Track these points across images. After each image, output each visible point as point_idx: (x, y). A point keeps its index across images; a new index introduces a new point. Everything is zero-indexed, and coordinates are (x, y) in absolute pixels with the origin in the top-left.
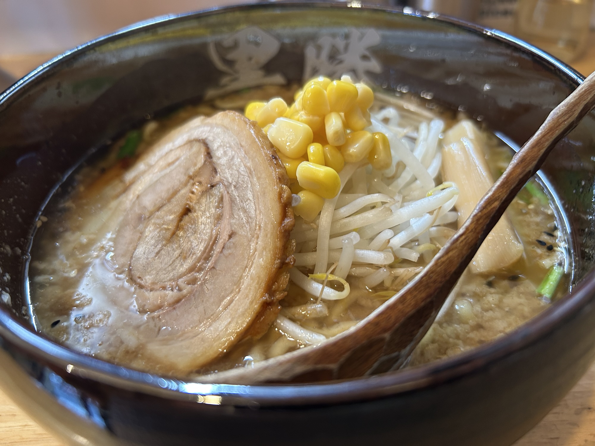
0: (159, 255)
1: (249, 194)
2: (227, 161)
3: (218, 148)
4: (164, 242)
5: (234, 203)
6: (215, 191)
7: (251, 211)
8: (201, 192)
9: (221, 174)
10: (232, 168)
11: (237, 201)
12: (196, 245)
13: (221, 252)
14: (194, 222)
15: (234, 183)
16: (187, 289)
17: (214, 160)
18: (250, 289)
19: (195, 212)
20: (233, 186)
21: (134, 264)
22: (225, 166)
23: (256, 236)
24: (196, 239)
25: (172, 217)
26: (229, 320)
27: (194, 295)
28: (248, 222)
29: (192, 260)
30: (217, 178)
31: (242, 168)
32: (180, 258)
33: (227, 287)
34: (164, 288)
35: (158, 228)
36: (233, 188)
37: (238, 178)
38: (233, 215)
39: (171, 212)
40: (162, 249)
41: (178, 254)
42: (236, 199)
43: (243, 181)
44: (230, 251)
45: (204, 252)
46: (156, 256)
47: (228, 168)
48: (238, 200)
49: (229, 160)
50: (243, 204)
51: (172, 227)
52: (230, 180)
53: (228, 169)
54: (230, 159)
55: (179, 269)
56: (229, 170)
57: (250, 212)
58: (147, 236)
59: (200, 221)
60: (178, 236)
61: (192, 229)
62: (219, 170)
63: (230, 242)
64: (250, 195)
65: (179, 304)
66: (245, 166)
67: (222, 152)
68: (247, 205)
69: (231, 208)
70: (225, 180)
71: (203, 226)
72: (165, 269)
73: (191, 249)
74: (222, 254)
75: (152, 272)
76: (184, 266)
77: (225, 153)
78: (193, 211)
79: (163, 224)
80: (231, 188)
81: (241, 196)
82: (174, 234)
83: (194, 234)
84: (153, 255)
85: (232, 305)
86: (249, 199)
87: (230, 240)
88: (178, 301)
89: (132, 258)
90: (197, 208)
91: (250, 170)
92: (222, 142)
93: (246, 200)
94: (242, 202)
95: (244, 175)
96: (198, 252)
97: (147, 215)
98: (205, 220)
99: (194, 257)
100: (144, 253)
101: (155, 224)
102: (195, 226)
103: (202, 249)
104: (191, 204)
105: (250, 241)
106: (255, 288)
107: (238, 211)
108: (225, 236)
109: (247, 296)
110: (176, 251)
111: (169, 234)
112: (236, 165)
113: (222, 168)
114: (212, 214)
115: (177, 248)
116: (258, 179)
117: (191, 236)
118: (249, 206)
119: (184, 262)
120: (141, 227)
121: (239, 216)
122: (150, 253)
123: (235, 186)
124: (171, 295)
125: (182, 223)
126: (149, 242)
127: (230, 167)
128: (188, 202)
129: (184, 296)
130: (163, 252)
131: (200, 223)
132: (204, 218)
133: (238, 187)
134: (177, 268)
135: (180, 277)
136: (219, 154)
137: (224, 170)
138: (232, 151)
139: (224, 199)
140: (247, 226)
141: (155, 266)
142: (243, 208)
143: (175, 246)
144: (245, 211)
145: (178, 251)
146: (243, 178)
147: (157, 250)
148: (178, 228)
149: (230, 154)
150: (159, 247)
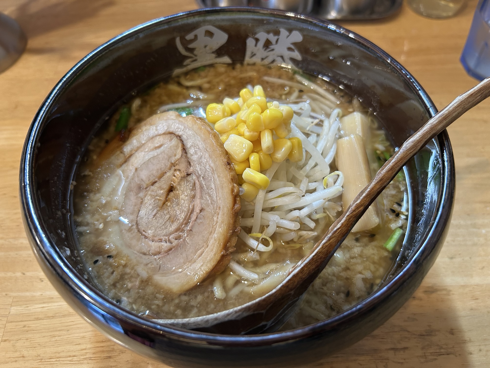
0: (155, 217)
2: (197, 158)
3: (190, 146)
4: (158, 209)
5: (203, 189)
6: (189, 178)
7: (214, 197)
8: (181, 177)
9: (194, 167)
10: (201, 165)
11: (204, 188)
12: (179, 213)
13: (195, 220)
14: (177, 197)
15: (202, 175)
16: (175, 242)
17: (189, 155)
18: (214, 246)
19: (177, 190)
20: (202, 177)
21: (139, 221)
22: (196, 161)
23: (217, 213)
24: (179, 209)
25: (162, 192)
26: (202, 264)
27: (180, 246)
28: (212, 203)
29: (177, 224)
30: (191, 169)
31: (208, 167)
32: (169, 221)
33: (200, 243)
34: (161, 240)
35: (153, 198)
36: (202, 179)
37: (205, 172)
38: (202, 197)
39: (160, 188)
40: (157, 213)
41: (168, 218)
42: (204, 186)
43: (208, 175)
44: (201, 221)
45: (185, 219)
46: (153, 218)
49: (198, 158)
50: (209, 190)
51: (163, 199)
52: (200, 173)
55: (170, 229)
56: (199, 166)
58: (146, 203)
59: (181, 197)
60: (167, 205)
62: (192, 164)
63: (201, 215)
64: (213, 186)
65: (171, 252)
66: (210, 166)
67: (193, 151)
68: (211, 192)
69: (201, 191)
70: (196, 172)
71: (183, 201)
72: (160, 227)
73: (176, 216)
74: (196, 222)
75: (152, 228)
76: (173, 227)
77: (196, 153)
78: (176, 190)
79: (156, 196)
81: (207, 185)
82: (164, 203)
83: (178, 205)
84: (152, 216)
85: (203, 254)
86: (213, 189)
87: (201, 214)
88: (170, 249)
89: (137, 216)
90: (178, 188)
91: (213, 169)
92: (193, 143)
93: (210, 189)
95: (209, 172)
96: (181, 219)
97: (145, 186)
98: (184, 197)
99: (178, 222)
100: (146, 215)
101: (151, 195)
102: (178, 200)
103: (183, 217)
104: (174, 185)
105: (213, 216)
106: (217, 246)
107: (206, 195)
108: (197, 210)
109: (212, 250)
110: (166, 216)
111: (161, 203)
112: (203, 163)
113: (194, 163)
114: (188, 194)
116: (219, 176)
117: (176, 207)
118: (212, 193)
119: (172, 224)
120: (141, 195)
121: (206, 198)
122: (150, 215)
123: (203, 178)
124: (165, 246)
125: (169, 197)
126: (148, 207)
127: (200, 164)
128: (172, 182)
129: (174, 247)
130: (158, 215)
131: (181, 199)
132: (183, 195)
133: (205, 179)
134: (168, 227)
135: (170, 234)
136: (191, 152)
137: (196, 165)
138: (200, 152)
139: (196, 185)
140: (211, 206)
141: (154, 224)
142: (208, 193)
143: (165, 212)
144: (210, 196)
145: (168, 216)
146: (208, 173)
147: (154, 214)
148: (166, 200)
149: (199, 154)
150: (155, 211)
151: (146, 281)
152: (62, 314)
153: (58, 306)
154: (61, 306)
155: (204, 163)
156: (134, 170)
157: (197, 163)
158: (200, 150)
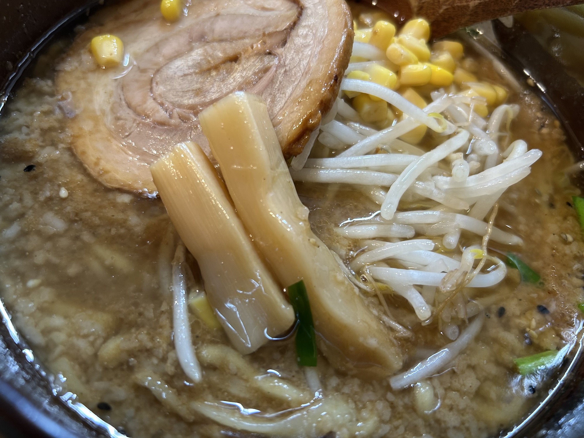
1: (289, 90)
47: (296, 51)
48: (277, 85)
53: (295, 52)
54: (304, 45)
57: (276, 106)
61: (224, 77)
80: (282, 70)
94: (279, 90)
115: (201, 82)
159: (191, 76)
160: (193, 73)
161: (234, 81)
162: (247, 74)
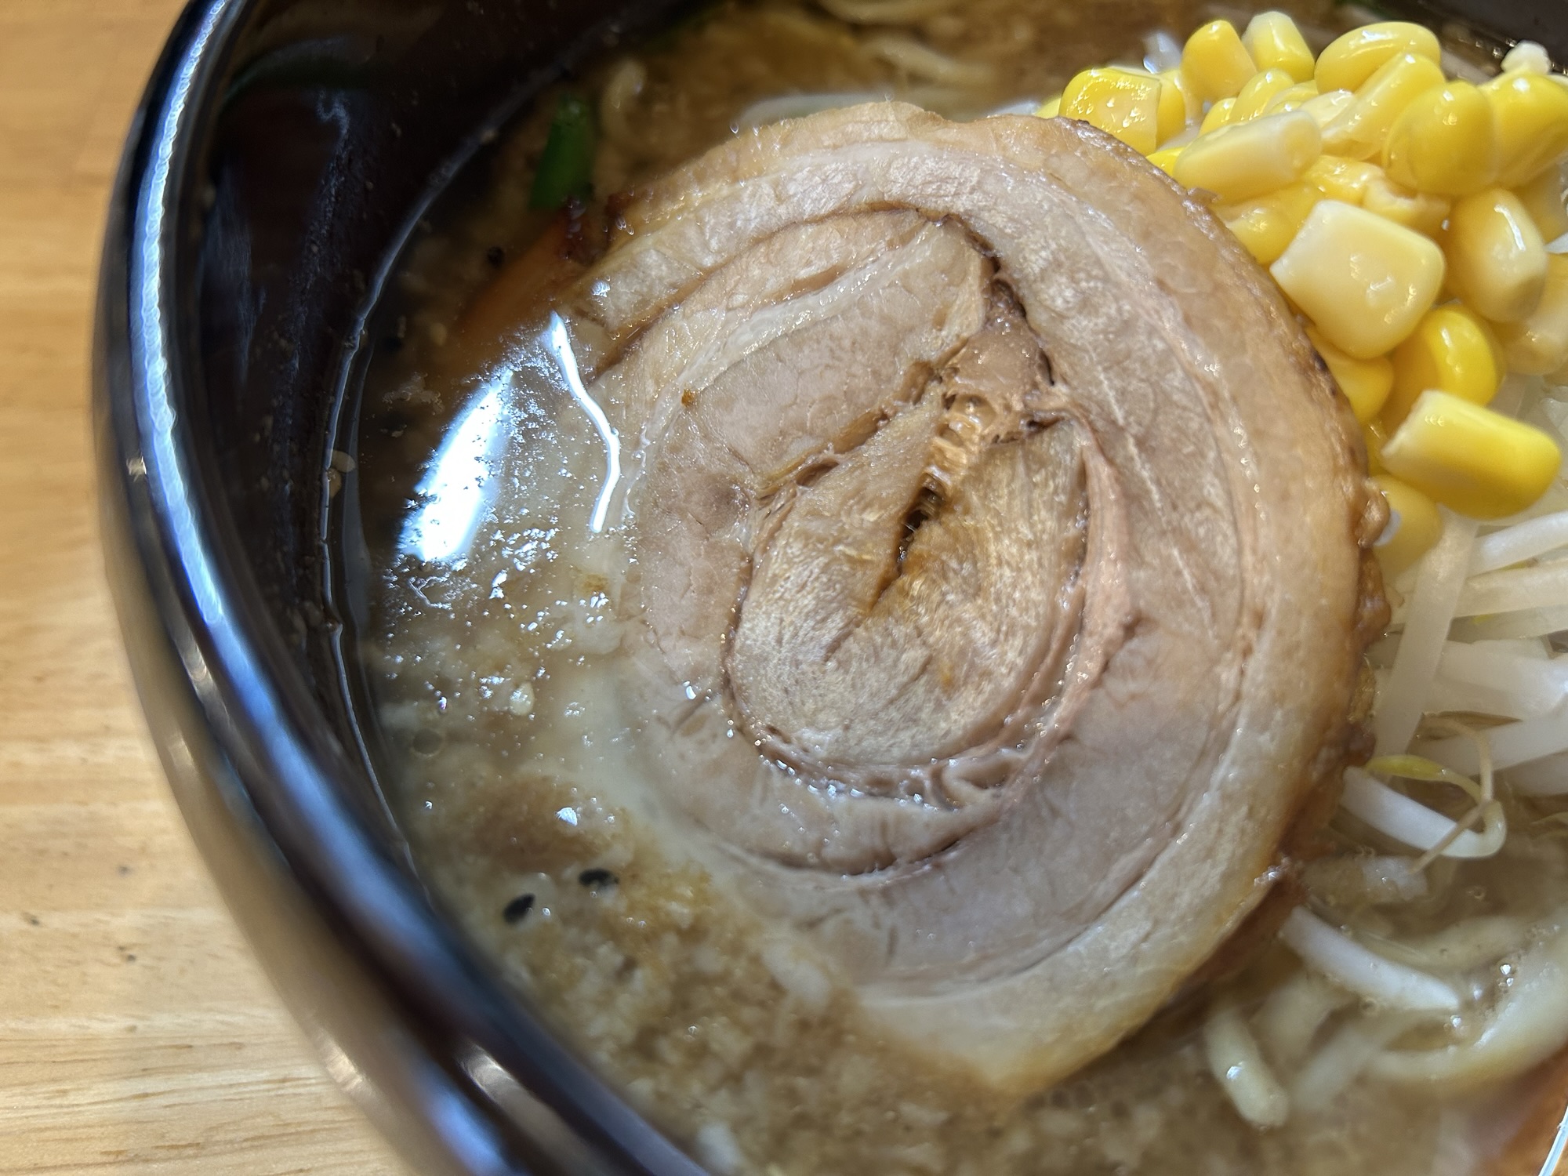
0: (839, 654)
1: (1208, 487)
2: (1095, 333)
3: (1043, 271)
4: (853, 611)
5: (1141, 507)
6: (1050, 445)
7: (1220, 550)
8: (990, 439)
9: (1074, 383)
10: (1125, 370)
11: (1151, 501)
12: (987, 640)
13: (1097, 683)
14: (969, 546)
15: (1135, 429)
16: (978, 802)
17: (1039, 317)
18: (1220, 831)
19: (967, 511)
20: (1131, 440)
21: (742, 678)
22: (1087, 351)
23: (1241, 645)
24: (985, 618)
25: (871, 517)
26: (1147, 926)
27: (1007, 827)
28: (1202, 589)
29: (981, 699)
30: (1059, 397)
31: (1175, 380)
32: (924, 679)
33: (1130, 812)
34: (887, 788)
35: (821, 553)
36: (1133, 449)
37: (1156, 413)
38: (1136, 549)
39: (861, 498)
40: (847, 635)
41: (918, 666)
42: (1148, 492)
43: (1178, 429)
44: (1132, 686)
45: (1027, 676)
46: (827, 659)
47: (1106, 365)
48: (1156, 496)
49: (1105, 332)
50: (1182, 516)
51: (879, 554)
52: (1119, 415)
53: (1106, 370)
54: (1112, 329)
55: (936, 723)
56: (1113, 376)
57: (1215, 554)
58: (775, 579)
59: (993, 549)
60: (905, 593)
61: (964, 578)
62: (1062, 365)
63: (1132, 653)
64: (1213, 490)
65: (953, 855)
66: (1191, 376)
67: (1069, 293)
68: (1202, 524)
69: (1130, 522)
70: (1094, 408)
72: (875, 715)
73: (966, 652)
74: (1101, 693)
75: (822, 717)
76: (953, 715)
77: (1086, 304)
78: (959, 509)
79: (838, 541)
80: (1125, 447)
81: (1170, 485)
82: (885, 585)
83: (975, 595)
84: (818, 654)
85: (1152, 874)
86: (1211, 505)
87: (1134, 644)
88: (949, 843)
89: (728, 648)
90: (974, 498)
91: (1215, 393)
92: (1061, 249)
93: (1192, 505)
94: (1175, 507)
95: (1185, 408)
96: (1004, 670)
97: (754, 484)
98: (1014, 550)
99: (989, 687)
100: (779, 641)
101: (805, 536)
102: (975, 564)
103: (1020, 662)
104: (947, 480)
105: (1215, 662)
106: (1243, 831)
107: (1161, 539)
108: (1105, 621)
109: (1210, 853)
110: (903, 651)
111: (866, 582)
112: (1143, 361)
113: (1074, 359)
114: (1043, 531)
115: (908, 638)
116: (1257, 435)
117: (961, 602)
118: (1208, 531)
119: (949, 700)
120: (741, 532)
121: (1167, 561)
122: (803, 643)
123: (1140, 443)
124: (918, 817)
125: (918, 547)
126: (788, 602)
127: (1116, 363)
128: (932, 469)
129: (972, 830)
130: (851, 645)
131: (993, 561)
132: (1007, 542)
133: (1154, 449)
134: (924, 715)
135: (945, 754)
136: (1053, 299)
137: (1087, 370)
138: (1117, 298)
139: (1093, 484)
140: (1200, 604)
141: (831, 696)
142: (1181, 531)
143: (899, 632)
144: (1190, 547)
145: (914, 656)
146: (1181, 417)
147: (828, 635)
148: (898, 568)
149: (1113, 311)
150: (836, 624)
151: (825, 1022)
152: (243, 1135)
153: (222, 1092)
154: (234, 1090)
155: (1152, 362)
156: (670, 405)
157: (1099, 363)
158: (1118, 285)
159: (851, 639)
160: (846, 625)
161: (1012, 570)
162: (1040, 527)
